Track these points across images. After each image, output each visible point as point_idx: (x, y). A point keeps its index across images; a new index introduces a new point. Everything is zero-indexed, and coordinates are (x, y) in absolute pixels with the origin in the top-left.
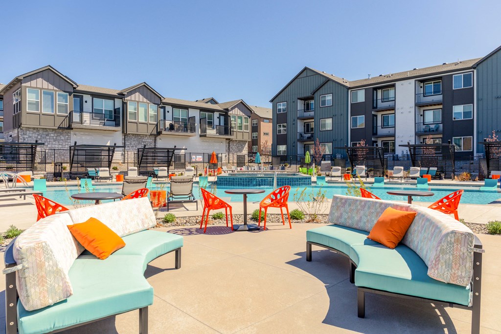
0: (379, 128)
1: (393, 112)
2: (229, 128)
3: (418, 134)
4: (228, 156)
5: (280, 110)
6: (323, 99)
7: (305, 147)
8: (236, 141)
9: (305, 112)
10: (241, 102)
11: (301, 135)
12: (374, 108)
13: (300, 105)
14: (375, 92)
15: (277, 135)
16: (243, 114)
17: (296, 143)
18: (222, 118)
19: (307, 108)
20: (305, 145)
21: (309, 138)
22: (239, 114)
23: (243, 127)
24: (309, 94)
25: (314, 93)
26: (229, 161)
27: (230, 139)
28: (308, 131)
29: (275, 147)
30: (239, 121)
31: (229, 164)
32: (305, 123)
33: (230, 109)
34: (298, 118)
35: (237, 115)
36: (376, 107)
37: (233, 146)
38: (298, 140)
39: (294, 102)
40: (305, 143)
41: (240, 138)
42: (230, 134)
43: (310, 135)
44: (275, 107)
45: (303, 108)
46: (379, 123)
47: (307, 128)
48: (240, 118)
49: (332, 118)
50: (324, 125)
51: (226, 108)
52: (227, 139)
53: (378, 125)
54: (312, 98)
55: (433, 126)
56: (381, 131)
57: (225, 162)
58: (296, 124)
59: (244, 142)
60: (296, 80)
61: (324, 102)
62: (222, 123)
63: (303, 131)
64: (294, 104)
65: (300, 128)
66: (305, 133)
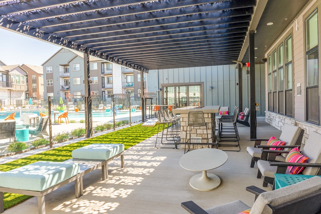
0: (106, 84)
1: (111, 76)
2: (10, 82)
3: (124, 88)
4: (10, 101)
5: (48, 71)
6: (75, 66)
7: (65, 94)
8: (16, 91)
9: (65, 73)
10: (19, 66)
11: (62, 87)
12: (102, 73)
13: (61, 69)
14: (103, 64)
15: (47, 87)
16: (20, 74)
17: (59, 92)
18: (4, 76)
19: (66, 71)
20: (65, 93)
21: (68, 89)
22: (17, 73)
23: (21, 82)
24: (66, 63)
25: (69, 63)
26: (11, 104)
27: (11, 90)
28: (67, 84)
29: (46, 94)
30: (17, 78)
31: (11, 106)
32: (65, 80)
33: (10, 70)
34: (60, 77)
35: (16, 74)
36: (104, 73)
37: (14, 94)
38: (61, 90)
39: (57, 67)
40: (66, 92)
41: (18, 88)
42: (11, 86)
43: (68, 87)
44: (44, 69)
45: (63, 71)
46: (106, 81)
47: (67, 83)
48: (18, 76)
49: (80, 77)
50: (76, 81)
51: (7, 69)
52: (8, 90)
53: (105, 82)
54: (68, 65)
55: (130, 84)
56: (107, 86)
57: (8, 104)
58: (59, 80)
59: (22, 91)
60: (58, 54)
61: (75, 68)
62: (5, 80)
63: (64, 84)
64: (57, 68)
65: (62, 82)
66: (65, 86)
